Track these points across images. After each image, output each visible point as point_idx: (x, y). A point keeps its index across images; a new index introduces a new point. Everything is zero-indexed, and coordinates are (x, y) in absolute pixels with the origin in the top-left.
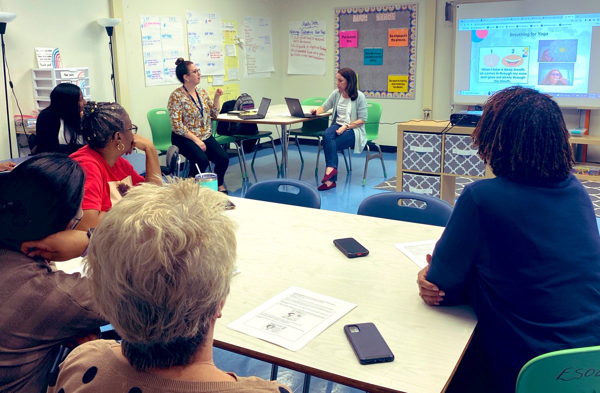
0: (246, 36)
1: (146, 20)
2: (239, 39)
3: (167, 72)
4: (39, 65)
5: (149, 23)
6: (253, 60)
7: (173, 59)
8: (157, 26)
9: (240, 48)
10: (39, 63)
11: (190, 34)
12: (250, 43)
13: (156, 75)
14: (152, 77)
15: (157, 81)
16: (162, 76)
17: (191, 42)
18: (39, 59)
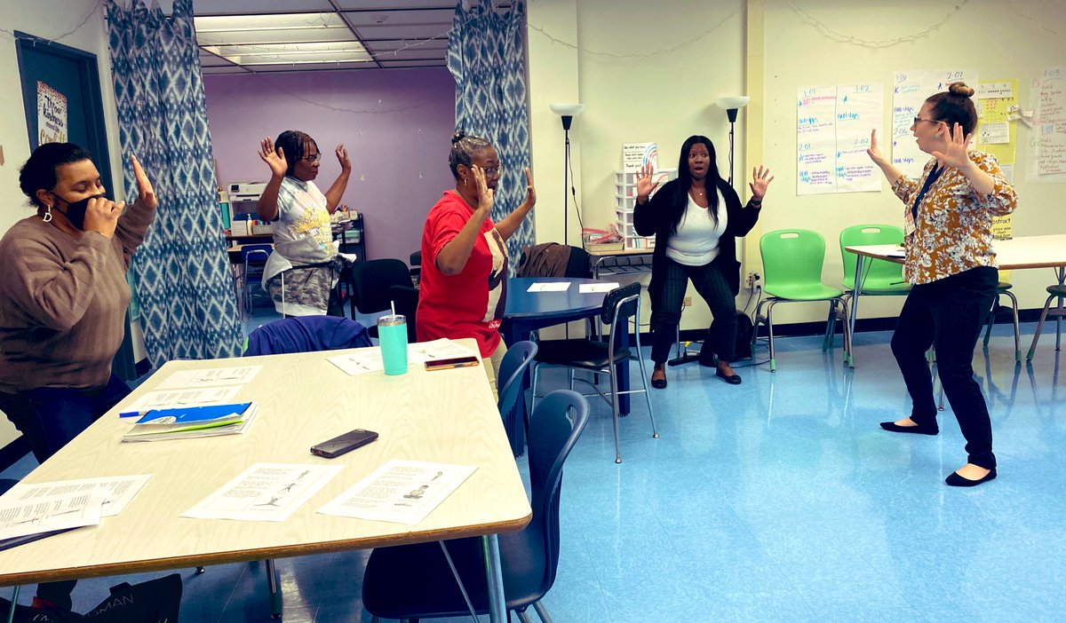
0: (1042, 106)
1: (808, 94)
2: (1019, 112)
3: (842, 172)
4: (625, 166)
5: (814, 99)
6: (1057, 149)
7: (856, 151)
8: (833, 102)
9: (1022, 129)
10: (625, 164)
11: (899, 110)
12: (1051, 117)
13: (820, 177)
14: (810, 181)
15: (822, 187)
16: (831, 178)
17: (898, 124)
18: (626, 158)
